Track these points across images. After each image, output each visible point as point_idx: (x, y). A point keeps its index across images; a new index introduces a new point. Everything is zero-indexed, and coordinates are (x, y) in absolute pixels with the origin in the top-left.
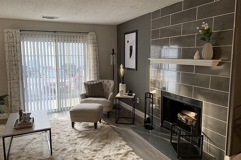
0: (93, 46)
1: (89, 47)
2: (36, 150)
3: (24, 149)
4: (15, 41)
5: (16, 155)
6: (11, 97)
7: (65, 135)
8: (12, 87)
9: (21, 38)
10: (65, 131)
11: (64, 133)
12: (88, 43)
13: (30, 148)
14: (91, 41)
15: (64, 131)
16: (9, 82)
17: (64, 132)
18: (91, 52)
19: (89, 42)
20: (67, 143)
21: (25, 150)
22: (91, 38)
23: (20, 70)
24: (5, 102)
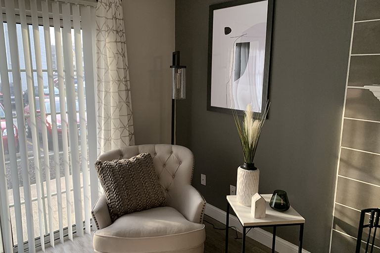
0: (116, 42)
1: (102, 44)
12: (99, 30)
14: (111, 23)
18: (109, 60)
19: (104, 28)
22: (110, 16)
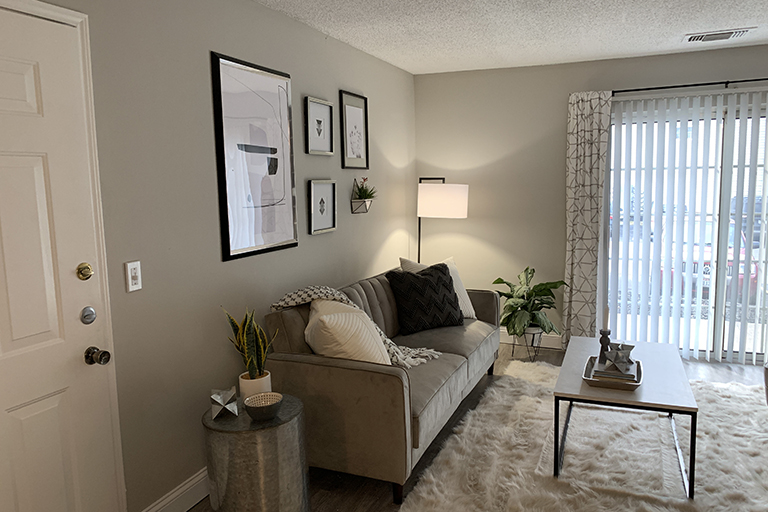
2: (639, 464)
3: (602, 449)
4: (595, 126)
5: (581, 457)
6: (571, 290)
7: (741, 448)
8: (576, 261)
9: (613, 115)
10: (742, 436)
11: (736, 438)
13: (621, 452)
15: (736, 432)
16: (569, 247)
17: (736, 435)
20: (748, 479)
21: (607, 453)
23: (602, 214)
24: (556, 301)
